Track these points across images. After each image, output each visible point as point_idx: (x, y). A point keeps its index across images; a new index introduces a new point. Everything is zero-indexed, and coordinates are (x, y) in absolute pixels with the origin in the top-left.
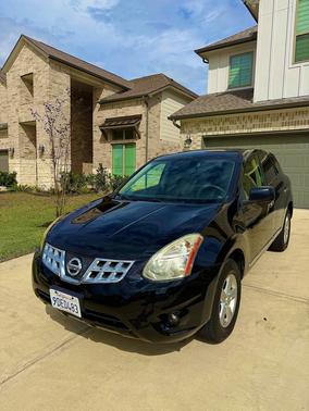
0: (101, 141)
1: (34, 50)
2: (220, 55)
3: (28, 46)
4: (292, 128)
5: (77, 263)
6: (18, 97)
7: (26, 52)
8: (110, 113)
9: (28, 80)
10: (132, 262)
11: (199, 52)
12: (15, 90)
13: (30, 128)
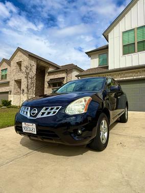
0: (48, 88)
1: (23, 53)
2: (95, 54)
3: (21, 51)
4: (124, 79)
5: (35, 110)
6: (15, 71)
7: (20, 54)
8: (52, 77)
9: (19, 64)
10: (60, 107)
11: (87, 53)
12: (14, 68)
13: (19, 82)
